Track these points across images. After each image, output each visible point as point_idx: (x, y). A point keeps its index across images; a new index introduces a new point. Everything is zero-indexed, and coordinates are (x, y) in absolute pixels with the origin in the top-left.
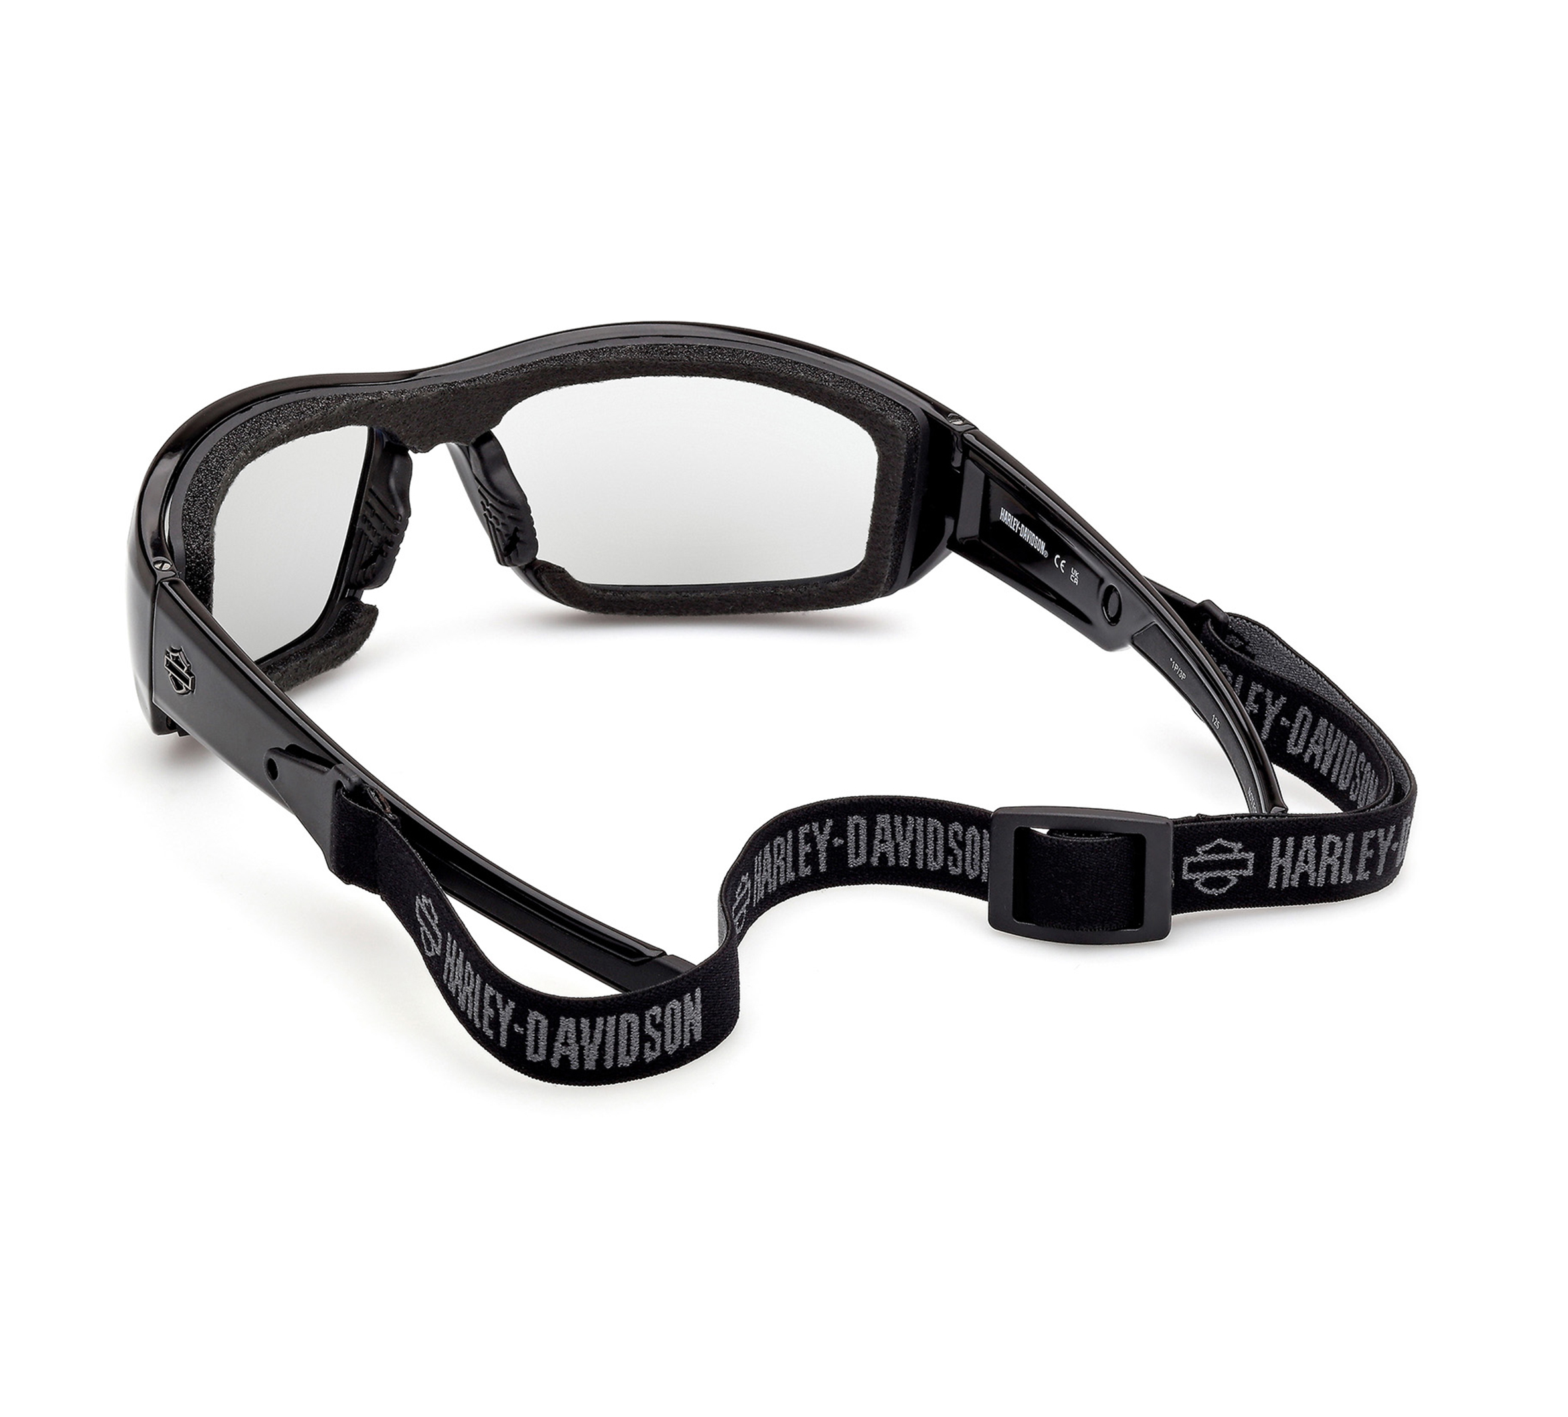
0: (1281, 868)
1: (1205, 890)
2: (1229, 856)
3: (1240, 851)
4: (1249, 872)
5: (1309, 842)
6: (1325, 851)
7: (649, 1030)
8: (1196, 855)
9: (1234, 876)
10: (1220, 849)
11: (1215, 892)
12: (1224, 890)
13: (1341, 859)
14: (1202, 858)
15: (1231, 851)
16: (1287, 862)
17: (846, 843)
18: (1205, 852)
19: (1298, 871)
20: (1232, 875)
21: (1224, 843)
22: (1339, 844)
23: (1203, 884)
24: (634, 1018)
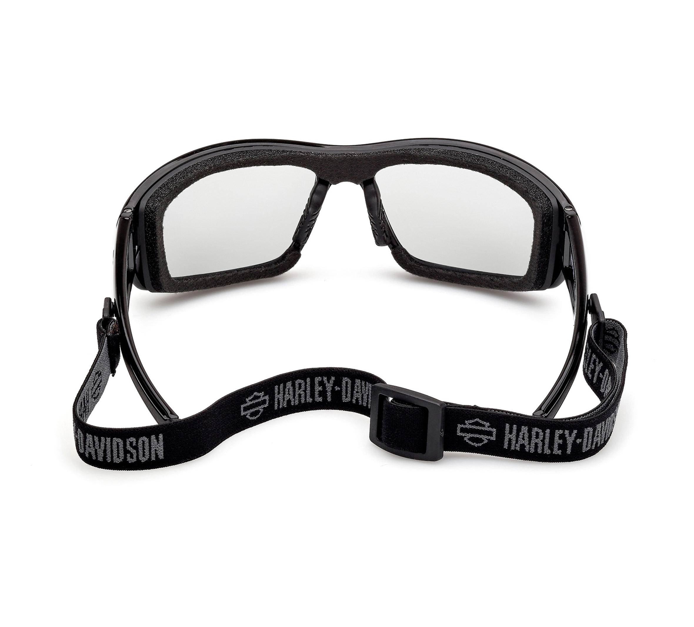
0: (510, 440)
1: (470, 443)
2: (483, 429)
3: (489, 427)
4: (493, 438)
5: (525, 429)
6: (534, 436)
7: (129, 448)
8: (465, 424)
9: (486, 439)
10: (477, 424)
11: (476, 445)
12: (481, 445)
13: (543, 441)
14: (468, 426)
15: (484, 426)
16: (513, 437)
17: (341, 390)
18: (470, 424)
19: (519, 443)
20: (485, 438)
21: (480, 421)
22: (541, 434)
23: (469, 439)
24: (120, 440)
